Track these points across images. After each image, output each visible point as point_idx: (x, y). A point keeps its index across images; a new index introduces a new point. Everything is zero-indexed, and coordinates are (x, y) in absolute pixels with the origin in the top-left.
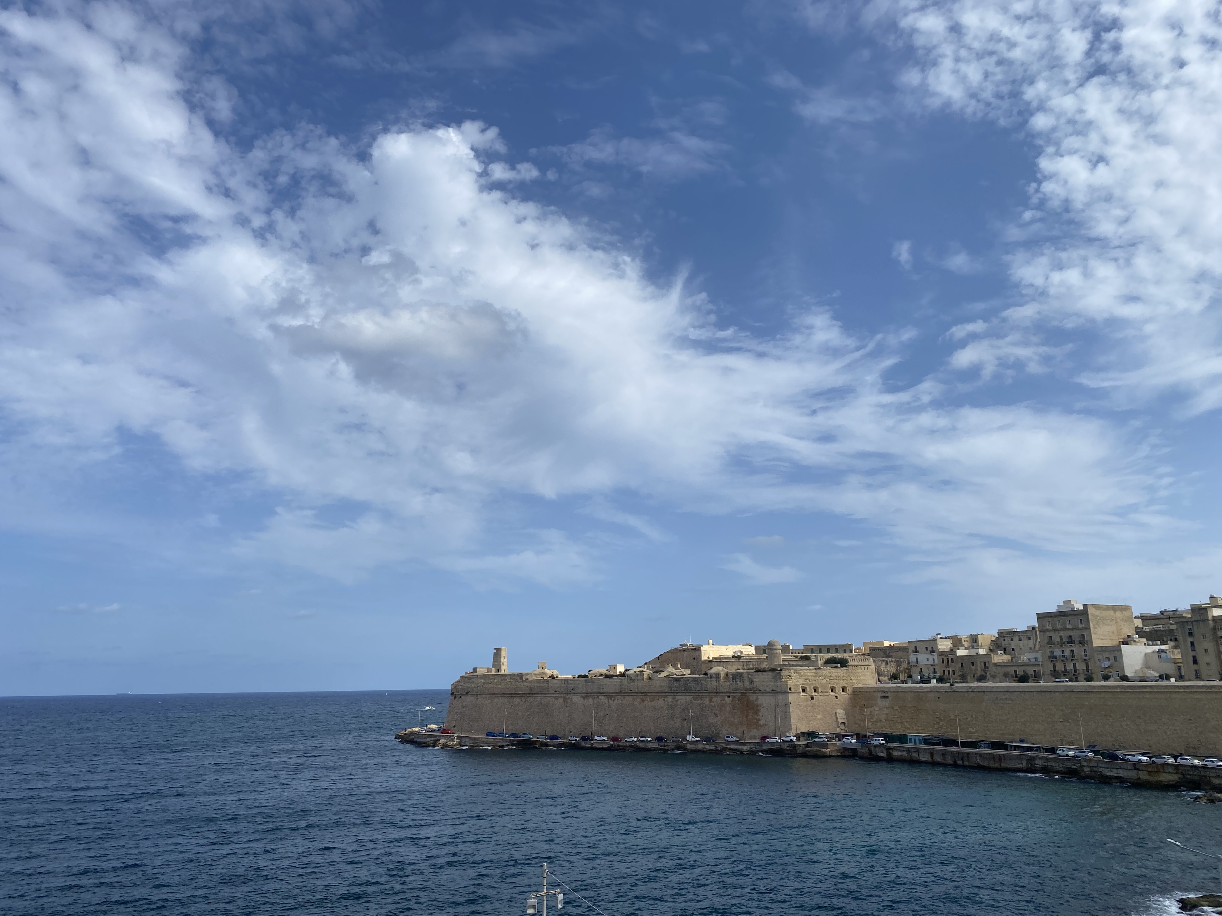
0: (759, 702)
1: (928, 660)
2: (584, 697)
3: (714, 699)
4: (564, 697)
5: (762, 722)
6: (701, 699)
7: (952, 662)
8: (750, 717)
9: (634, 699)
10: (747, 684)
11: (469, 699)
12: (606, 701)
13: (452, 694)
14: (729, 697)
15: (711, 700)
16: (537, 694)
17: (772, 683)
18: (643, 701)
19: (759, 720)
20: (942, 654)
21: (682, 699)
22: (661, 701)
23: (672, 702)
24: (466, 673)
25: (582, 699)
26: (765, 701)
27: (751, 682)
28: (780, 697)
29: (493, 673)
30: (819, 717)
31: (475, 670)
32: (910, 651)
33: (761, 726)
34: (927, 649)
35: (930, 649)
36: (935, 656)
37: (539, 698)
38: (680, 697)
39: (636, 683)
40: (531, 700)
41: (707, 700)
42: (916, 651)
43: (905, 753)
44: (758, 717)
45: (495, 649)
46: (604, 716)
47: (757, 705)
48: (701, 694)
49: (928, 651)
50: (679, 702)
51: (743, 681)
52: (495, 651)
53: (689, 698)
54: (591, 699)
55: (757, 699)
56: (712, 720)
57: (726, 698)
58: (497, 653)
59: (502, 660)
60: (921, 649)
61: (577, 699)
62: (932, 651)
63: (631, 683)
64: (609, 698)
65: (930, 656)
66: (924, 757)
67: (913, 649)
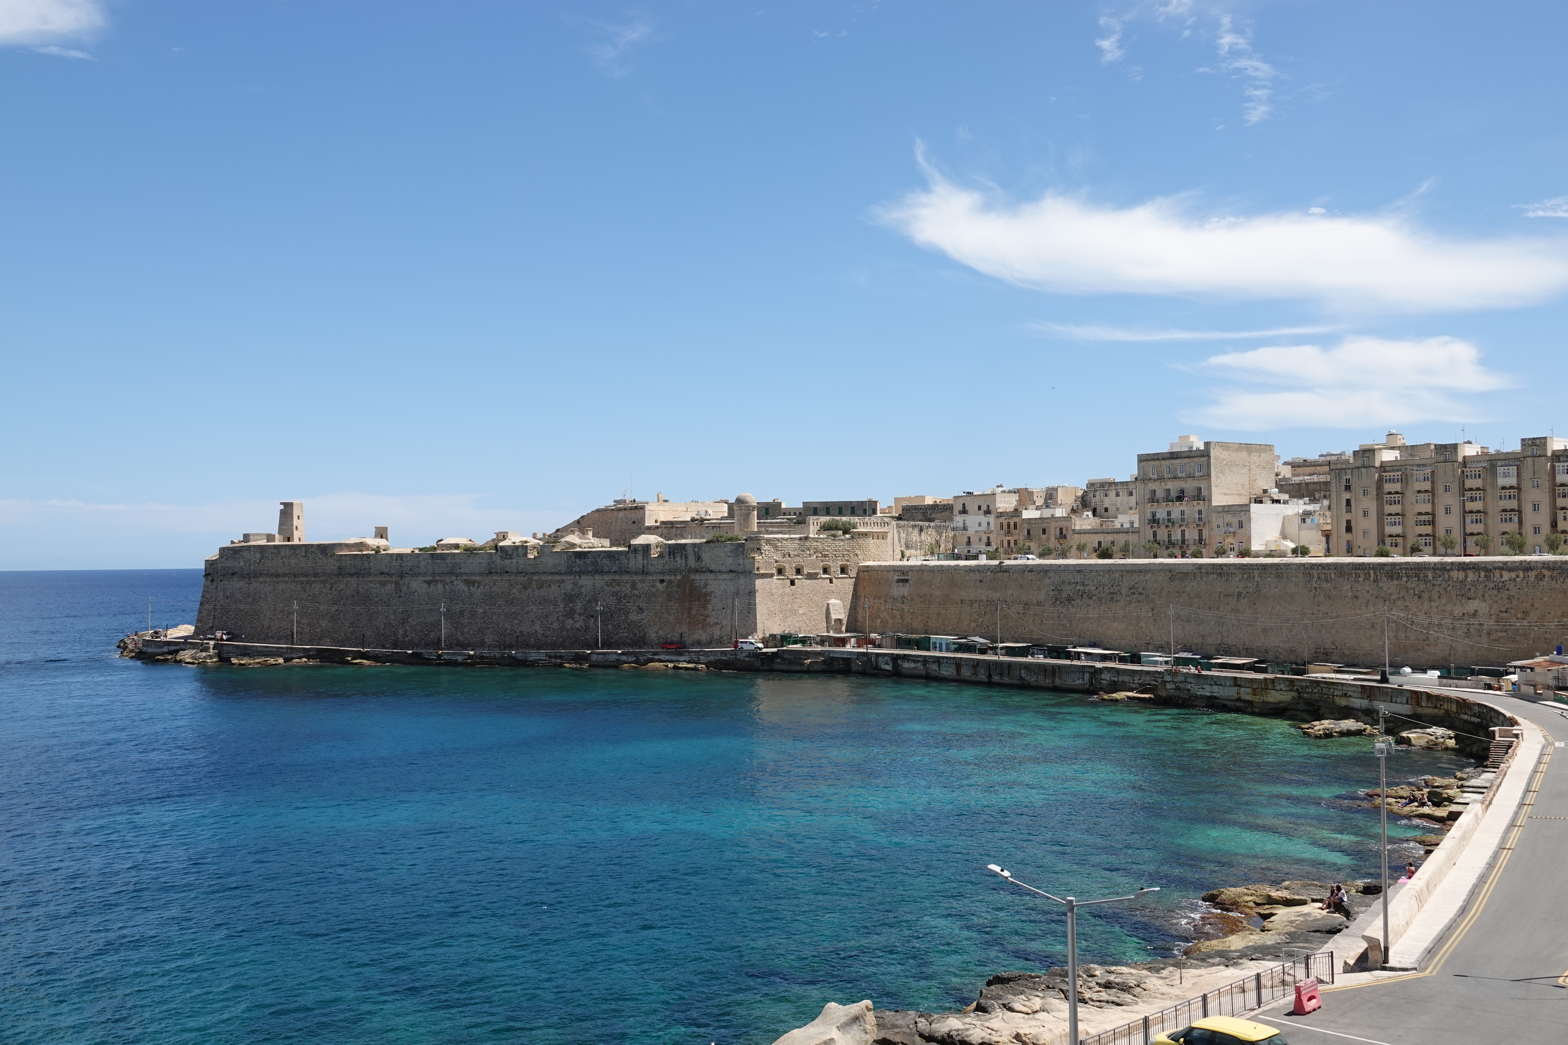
0: (709, 589)
1: (980, 525)
2: (429, 583)
3: (639, 585)
4: (397, 583)
5: (711, 620)
6: (619, 585)
7: (1015, 527)
8: (694, 612)
9: (511, 585)
10: (692, 563)
11: (236, 584)
12: (466, 589)
13: (207, 575)
14: (662, 581)
15: (633, 586)
16: (351, 575)
17: (730, 560)
18: (526, 588)
19: (707, 616)
20: (1001, 515)
21: (587, 582)
22: (554, 587)
23: (573, 590)
24: (232, 542)
25: (426, 586)
26: (718, 586)
27: (699, 558)
28: (742, 580)
29: (277, 543)
30: (801, 611)
31: (246, 537)
32: (956, 511)
33: (710, 625)
34: (980, 508)
35: (984, 508)
36: (991, 518)
37: (354, 581)
39: (514, 561)
40: (341, 586)
41: (628, 586)
42: (964, 511)
43: (919, 664)
44: (706, 612)
45: (281, 503)
46: (462, 613)
47: (706, 594)
48: (617, 577)
49: (982, 512)
50: (583, 590)
51: (686, 557)
52: (282, 507)
53: (599, 581)
54: (440, 586)
55: (706, 585)
56: (634, 617)
57: (658, 584)
58: (287, 511)
59: (296, 522)
60: (972, 507)
61: (417, 585)
62: (988, 512)
63: (508, 562)
64: (469, 583)
65: (984, 520)
66: (948, 671)
67: (961, 508)
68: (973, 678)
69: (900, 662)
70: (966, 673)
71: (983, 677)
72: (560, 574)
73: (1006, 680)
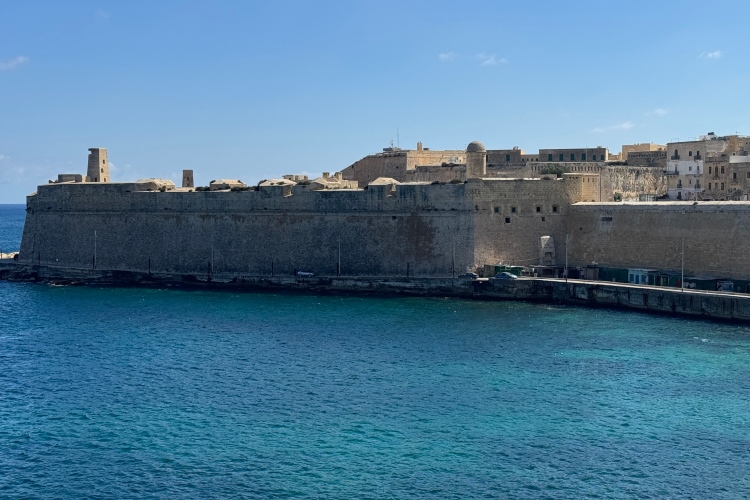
0: (434, 225)
1: (690, 169)
2: (203, 217)
3: (375, 221)
4: (178, 217)
5: (436, 252)
6: (358, 221)
7: (723, 171)
8: (421, 245)
9: (270, 220)
10: (420, 202)
11: (51, 217)
12: (233, 223)
13: (28, 209)
14: (394, 218)
15: (370, 223)
16: (142, 210)
17: (452, 200)
18: (281, 223)
19: (432, 248)
20: (709, 160)
21: (332, 219)
22: (305, 222)
23: (320, 225)
24: (50, 182)
25: (201, 220)
26: (441, 222)
27: (426, 198)
28: (463, 218)
29: (84, 182)
31: (61, 178)
32: (669, 157)
33: (434, 257)
34: (690, 154)
35: (694, 154)
36: (701, 163)
37: (144, 216)
38: (331, 218)
39: (272, 199)
40: (134, 220)
41: (366, 221)
42: (676, 157)
43: (612, 295)
44: (431, 245)
45: (90, 150)
46: (230, 243)
47: (432, 230)
48: (357, 214)
49: (692, 157)
50: (328, 225)
51: (415, 197)
52: (90, 153)
53: (341, 218)
54: (212, 220)
55: (431, 222)
56: (370, 248)
57: (391, 220)
58: (94, 155)
59: (101, 165)
60: (683, 153)
61: (194, 219)
62: (698, 157)
63: (267, 200)
64: (236, 218)
65: (694, 164)
66: (637, 302)
67: (673, 154)
68: (659, 308)
69: (594, 292)
70: (653, 303)
71: (667, 307)
72: (310, 211)
73: (688, 311)
